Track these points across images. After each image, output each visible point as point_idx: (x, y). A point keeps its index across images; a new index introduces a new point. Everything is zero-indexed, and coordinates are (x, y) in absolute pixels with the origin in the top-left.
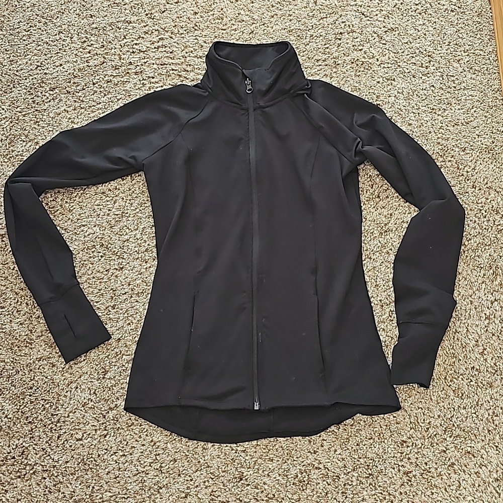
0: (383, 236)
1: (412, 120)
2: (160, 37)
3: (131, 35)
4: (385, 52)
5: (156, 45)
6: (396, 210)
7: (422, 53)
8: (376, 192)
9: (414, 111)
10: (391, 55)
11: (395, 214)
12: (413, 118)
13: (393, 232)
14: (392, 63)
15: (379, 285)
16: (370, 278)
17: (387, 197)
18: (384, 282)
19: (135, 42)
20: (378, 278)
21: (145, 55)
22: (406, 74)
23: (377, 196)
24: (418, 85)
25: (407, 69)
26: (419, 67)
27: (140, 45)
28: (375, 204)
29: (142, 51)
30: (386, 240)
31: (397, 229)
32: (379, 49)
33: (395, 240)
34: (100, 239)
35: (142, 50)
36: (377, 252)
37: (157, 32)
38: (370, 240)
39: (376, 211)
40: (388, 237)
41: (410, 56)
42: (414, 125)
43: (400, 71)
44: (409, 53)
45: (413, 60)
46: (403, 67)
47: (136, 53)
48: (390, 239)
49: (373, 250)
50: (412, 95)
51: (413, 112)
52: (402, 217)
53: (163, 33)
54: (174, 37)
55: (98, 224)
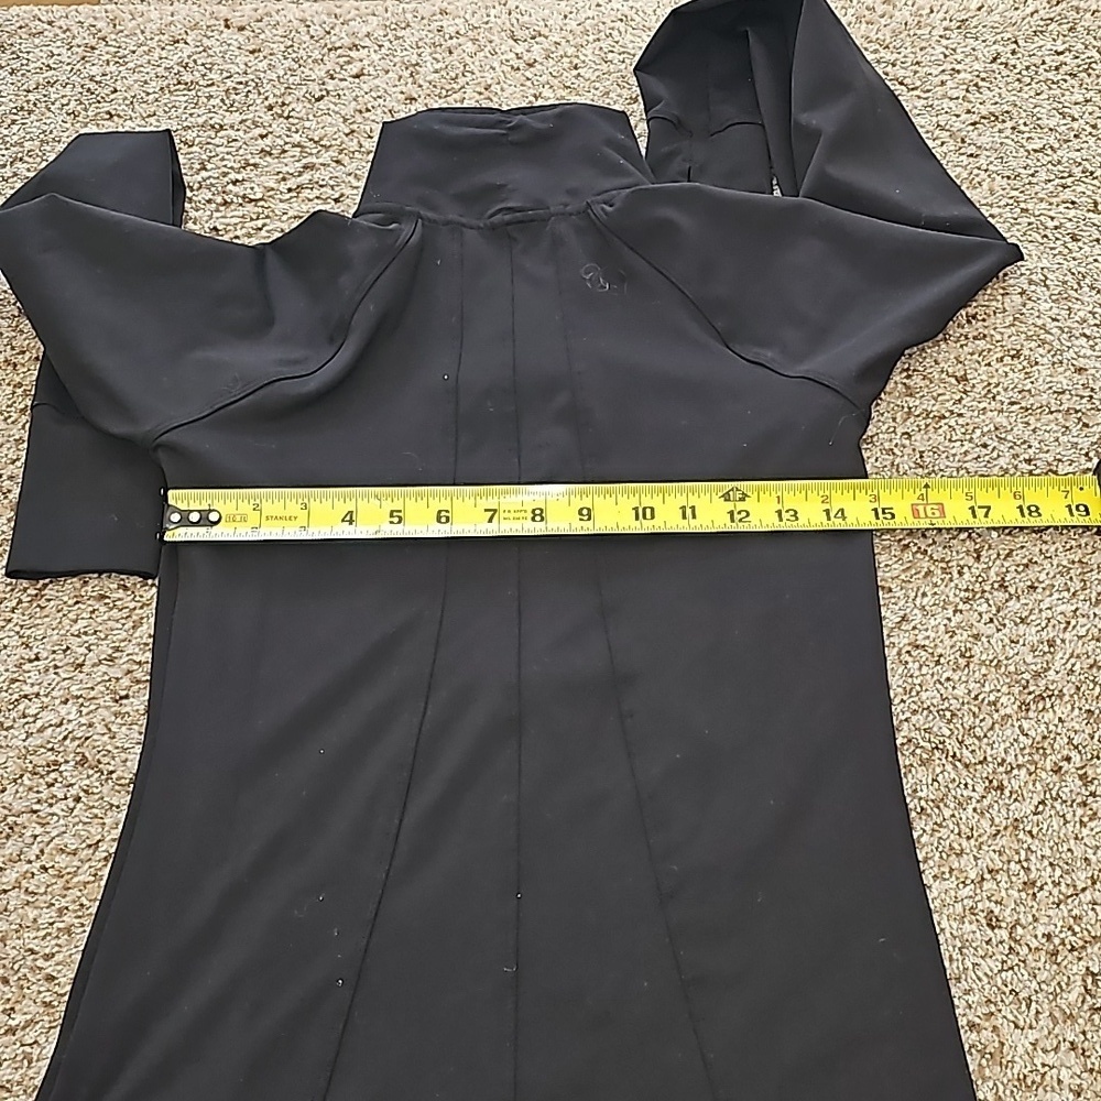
0: (1031, 714)
1: (1084, 357)
2: (304, 161)
3: (223, 159)
4: (977, 175)
5: (292, 183)
6: (1065, 629)
7: (1092, 173)
8: (992, 573)
9: (1088, 332)
10: (996, 182)
11: (1063, 641)
12: (1089, 352)
13: (1067, 698)
14: (1001, 203)
15: (1039, 884)
16: (1005, 858)
17: (1033, 588)
18: (1058, 872)
19: (233, 176)
20: (1033, 858)
21: (260, 210)
22: (1048, 232)
23: (996, 586)
24: (1091, 259)
25: (1052, 218)
26: (1089, 211)
27: (247, 185)
28: (994, 610)
29: (251, 201)
30: (1043, 727)
31: (1078, 688)
32: (959, 169)
33: (1077, 727)
34: (77, 742)
35: (252, 197)
36: (1019, 767)
37: (299, 149)
38: (992, 728)
39: (999, 630)
40: (1049, 716)
41: (1055, 183)
42: (1093, 371)
43: (1030, 224)
44: (1053, 177)
45: (1067, 195)
46: (1037, 213)
47: (233, 207)
48: (1056, 721)
49: (1004, 761)
50: (1076, 286)
51: (1084, 335)
52: (1090, 649)
53: (315, 151)
54: (346, 160)
55: (75, 694)
